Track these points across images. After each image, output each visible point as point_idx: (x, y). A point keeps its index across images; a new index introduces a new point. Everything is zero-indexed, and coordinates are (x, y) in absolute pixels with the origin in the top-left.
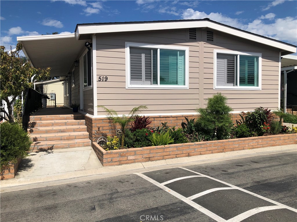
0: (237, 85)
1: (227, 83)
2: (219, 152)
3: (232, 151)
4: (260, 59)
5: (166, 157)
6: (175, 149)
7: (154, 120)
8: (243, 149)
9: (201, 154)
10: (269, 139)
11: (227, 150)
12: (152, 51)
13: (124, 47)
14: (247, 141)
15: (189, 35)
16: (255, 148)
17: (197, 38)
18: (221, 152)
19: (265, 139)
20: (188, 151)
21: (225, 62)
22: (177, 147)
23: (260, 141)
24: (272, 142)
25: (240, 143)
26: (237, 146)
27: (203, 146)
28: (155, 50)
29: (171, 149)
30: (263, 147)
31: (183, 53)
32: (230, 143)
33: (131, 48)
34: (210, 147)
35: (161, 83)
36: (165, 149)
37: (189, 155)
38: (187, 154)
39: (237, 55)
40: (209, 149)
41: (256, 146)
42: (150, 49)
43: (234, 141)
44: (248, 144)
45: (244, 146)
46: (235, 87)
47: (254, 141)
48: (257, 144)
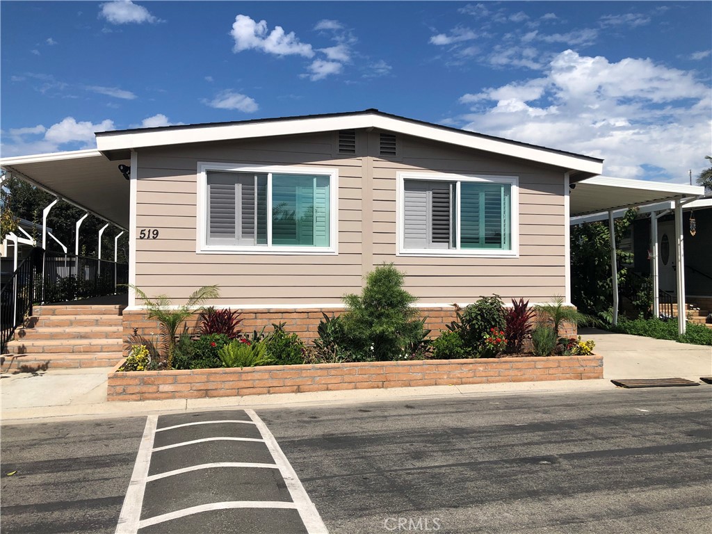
0: (455, 246)
1: (433, 242)
2: (373, 387)
3: (406, 386)
4: (515, 190)
5: (245, 390)
6: (267, 376)
7: (256, 318)
8: (436, 384)
9: (328, 389)
10: (505, 366)
11: (392, 383)
12: (256, 178)
13: (194, 172)
14: (446, 368)
15: (338, 143)
16: (466, 384)
17: (356, 149)
18: (378, 387)
19: (494, 364)
20: (298, 381)
21: (427, 197)
22: (270, 371)
23: (481, 369)
24: (512, 373)
25: (428, 369)
26: (419, 376)
27: (333, 372)
28: (263, 176)
29: (257, 376)
30: (488, 382)
31: (325, 180)
32: (400, 368)
33: (209, 173)
34: (350, 374)
35: (274, 243)
36: (244, 375)
37: (299, 390)
38: (296, 387)
39: (454, 183)
40: (347, 378)
41: (471, 380)
42: (253, 174)
43: (411, 365)
44: (448, 375)
45: (438, 377)
46: (452, 251)
47: (465, 369)
48: (472, 375)
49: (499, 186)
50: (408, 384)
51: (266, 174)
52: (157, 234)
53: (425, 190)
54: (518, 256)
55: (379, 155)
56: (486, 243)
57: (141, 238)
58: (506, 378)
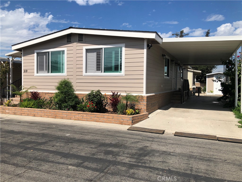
0: (102, 72)
2: (53, 118)
3: (62, 119)
4: (124, 49)
5: (23, 114)
6: (27, 111)
8: (70, 119)
9: (41, 117)
10: (93, 116)
11: (58, 117)
13: (34, 53)
14: (74, 114)
16: (80, 120)
18: (54, 118)
19: (89, 115)
20: (34, 113)
23: (85, 116)
24: (96, 118)
25: (68, 114)
26: (65, 116)
27: (42, 112)
29: (25, 110)
30: (87, 121)
32: (60, 113)
33: (37, 53)
34: (47, 113)
35: (51, 72)
36: (22, 110)
37: (34, 116)
38: (34, 115)
40: (46, 114)
41: (81, 119)
42: (46, 52)
43: (63, 112)
44: (75, 116)
45: (71, 117)
46: (101, 74)
47: (80, 115)
48: (82, 118)
49: (118, 48)
50: (62, 118)
51: (49, 52)
52: (27, 71)
53: (94, 52)
54: (124, 75)
55: (78, 42)
56: (115, 70)
57: (24, 72)
58: (94, 120)
